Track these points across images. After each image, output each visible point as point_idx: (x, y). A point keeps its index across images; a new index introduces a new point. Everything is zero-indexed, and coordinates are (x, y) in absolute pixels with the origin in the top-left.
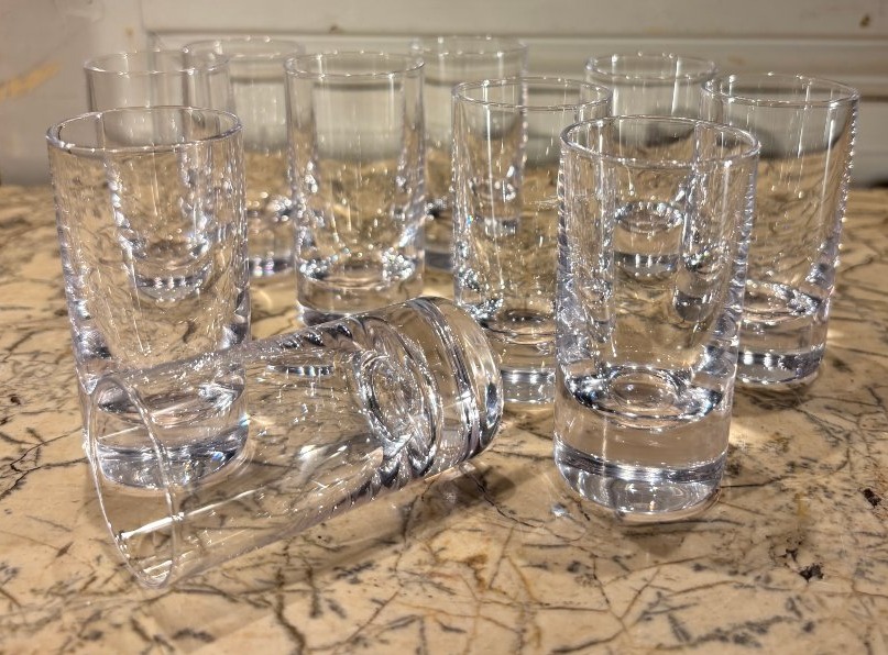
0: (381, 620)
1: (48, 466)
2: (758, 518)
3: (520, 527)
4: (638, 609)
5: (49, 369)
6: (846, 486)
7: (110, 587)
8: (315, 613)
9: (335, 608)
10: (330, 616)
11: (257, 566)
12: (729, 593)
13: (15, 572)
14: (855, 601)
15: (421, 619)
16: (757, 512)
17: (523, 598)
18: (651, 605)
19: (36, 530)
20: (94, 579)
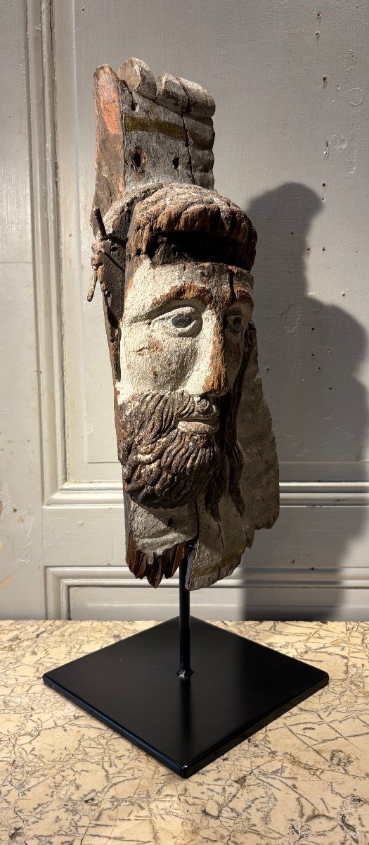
1: (45, 729)
5: (39, 699)
8: (111, 766)
9: (115, 765)
10: (114, 767)
19: (46, 746)
20: (61, 758)
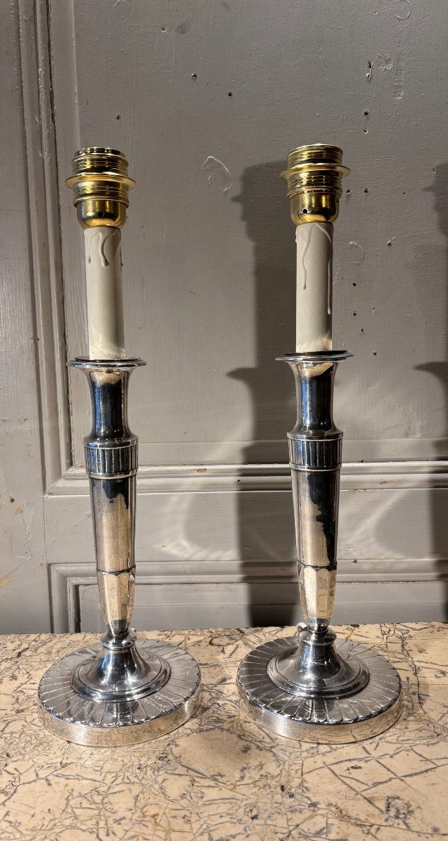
0: (126, 837)
1: (24, 784)
2: (245, 797)
3: (171, 803)
4: (200, 832)
5: (17, 740)
6: (276, 784)
7: (48, 828)
9: (113, 833)
11: (91, 819)
12: (228, 825)
13: (20, 823)
14: (264, 827)
15: (138, 836)
16: (245, 795)
17: (167, 829)
18: (205, 830)
19: (24, 808)
20: (43, 825)
